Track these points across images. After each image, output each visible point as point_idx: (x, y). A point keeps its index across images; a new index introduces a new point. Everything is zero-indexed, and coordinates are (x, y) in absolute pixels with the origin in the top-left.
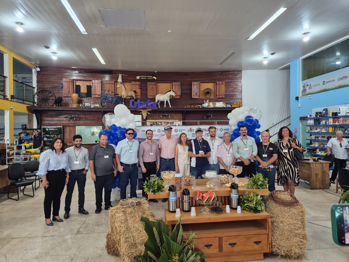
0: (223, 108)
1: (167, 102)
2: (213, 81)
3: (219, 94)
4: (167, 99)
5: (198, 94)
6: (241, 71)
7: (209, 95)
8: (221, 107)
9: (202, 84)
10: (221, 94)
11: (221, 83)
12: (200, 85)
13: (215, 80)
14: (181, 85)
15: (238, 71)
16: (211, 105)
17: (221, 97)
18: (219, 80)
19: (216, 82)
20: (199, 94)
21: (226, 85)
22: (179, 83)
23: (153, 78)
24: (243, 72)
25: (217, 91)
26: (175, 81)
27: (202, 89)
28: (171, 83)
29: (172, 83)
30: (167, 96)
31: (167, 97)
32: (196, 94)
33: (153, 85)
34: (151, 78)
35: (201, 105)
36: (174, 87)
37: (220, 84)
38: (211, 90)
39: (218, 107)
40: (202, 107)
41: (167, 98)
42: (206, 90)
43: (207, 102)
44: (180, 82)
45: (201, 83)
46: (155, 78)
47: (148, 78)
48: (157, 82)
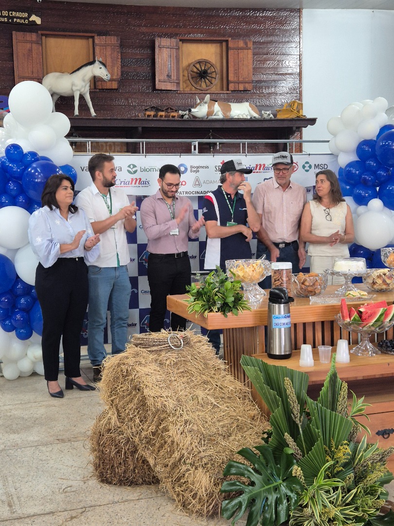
0: (251, 120)
1: (82, 97)
2: (217, 39)
3: (236, 79)
4: (82, 90)
5: (174, 77)
6: (299, 11)
7: (207, 81)
8: (245, 117)
9: (185, 45)
10: (241, 79)
11: (241, 44)
12: (178, 49)
13: (224, 36)
14: (122, 45)
15: (292, 10)
16: (218, 112)
17: (241, 87)
18: (236, 35)
19: (227, 41)
20: (178, 79)
21: (255, 51)
22: (113, 40)
23: (31, 19)
24: (305, 12)
25: (230, 69)
26: (100, 34)
27: (185, 63)
28: (87, 38)
29: (91, 40)
30: (84, 81)
31: (84, 84)
32: (169, 76)
33: (32, 42)
34: (25, 19)
35: (187, 112)
36: (100, 52)
37: (238, 49)
38: (212, 65)
39: (236, 117)
40: (190, 118)
41: (82, 87)
42: (198, 66)
43: (206, 103)
44: (119, 38)
45: (183, 43)
46: (38, 21)
47: (15, 20)
48: (42, 35)
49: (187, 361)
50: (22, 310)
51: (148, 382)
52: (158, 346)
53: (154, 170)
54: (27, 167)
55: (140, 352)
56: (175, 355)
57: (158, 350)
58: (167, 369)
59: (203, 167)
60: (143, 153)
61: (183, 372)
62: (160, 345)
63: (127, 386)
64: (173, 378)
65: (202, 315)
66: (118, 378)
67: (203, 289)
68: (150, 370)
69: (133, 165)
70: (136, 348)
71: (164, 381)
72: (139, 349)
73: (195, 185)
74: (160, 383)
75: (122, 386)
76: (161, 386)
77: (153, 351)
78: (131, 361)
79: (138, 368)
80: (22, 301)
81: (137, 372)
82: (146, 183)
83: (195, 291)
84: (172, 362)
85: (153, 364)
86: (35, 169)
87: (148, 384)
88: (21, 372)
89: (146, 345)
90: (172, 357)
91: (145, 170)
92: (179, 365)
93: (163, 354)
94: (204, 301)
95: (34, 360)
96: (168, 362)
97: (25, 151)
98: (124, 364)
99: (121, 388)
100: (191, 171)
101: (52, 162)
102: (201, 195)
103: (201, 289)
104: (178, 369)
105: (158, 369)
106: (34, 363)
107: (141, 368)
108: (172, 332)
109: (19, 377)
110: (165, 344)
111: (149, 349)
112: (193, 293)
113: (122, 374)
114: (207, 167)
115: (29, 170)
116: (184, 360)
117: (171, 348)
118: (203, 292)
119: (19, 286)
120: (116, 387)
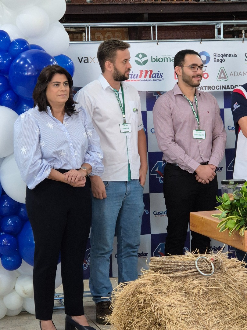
49: (219, 291)
50: (9, 233)
51: (172, 315)
52: (182, 271)
53: (169, 59)
54: (14, 58)
55: (160, 278)
56: (204, 283)
57: (182, 276)
58: (195, 300)
59: (229, 56)
60: (154, 39)
61: (214, 304)
62: (185, 270)
63: (145, 320)
64: (202, 311)
65: (237, 233)
66: (133, 310)
67: (238, 201)
68: (173, 301)
69: (142, 54)
70: (155, 274)
71: (192, 314)
72: (159, 274)
73: (220, 78)
74: (186, 316)
75: (138, 320)
76: (188, 320)
77: (176, 277)
78: (149, 289)
79: (158, 298)
80: (9, 222)
81: (158, 302)
82: (158, 76)
83: (228, 203)
84: (201, 291)
85: (178, 293)
86: (25, 60)
87: (171, 317)
88: (8, 310)
89: (167, 270)
90: (201, 284)
91: (157, 60)
92: (209, 295)
93: (189, 280)
94: (240, 216)
95: (24, 295)
96: (195, 291)
97: (13, 38)
98: (141, 293)
99: (137, 323)
100: (215, 61)
101: (44, 51)
102: (228, 90)
103: (235, 201)
104: (208, 300)
105: (184, 299)
106: (23, 299)
107: (162, 298)
108: (199, 254)
109: (6, 316)
110: (191, 269)
111: (171, 275)
112: (226, 205)
113: (139, 306)
114: (235, 55)
115: (18, 61)
116: (216, 289)
117: (199, 274)
118: (238, 205)
119: (5, 204)
120: (130, 322)
